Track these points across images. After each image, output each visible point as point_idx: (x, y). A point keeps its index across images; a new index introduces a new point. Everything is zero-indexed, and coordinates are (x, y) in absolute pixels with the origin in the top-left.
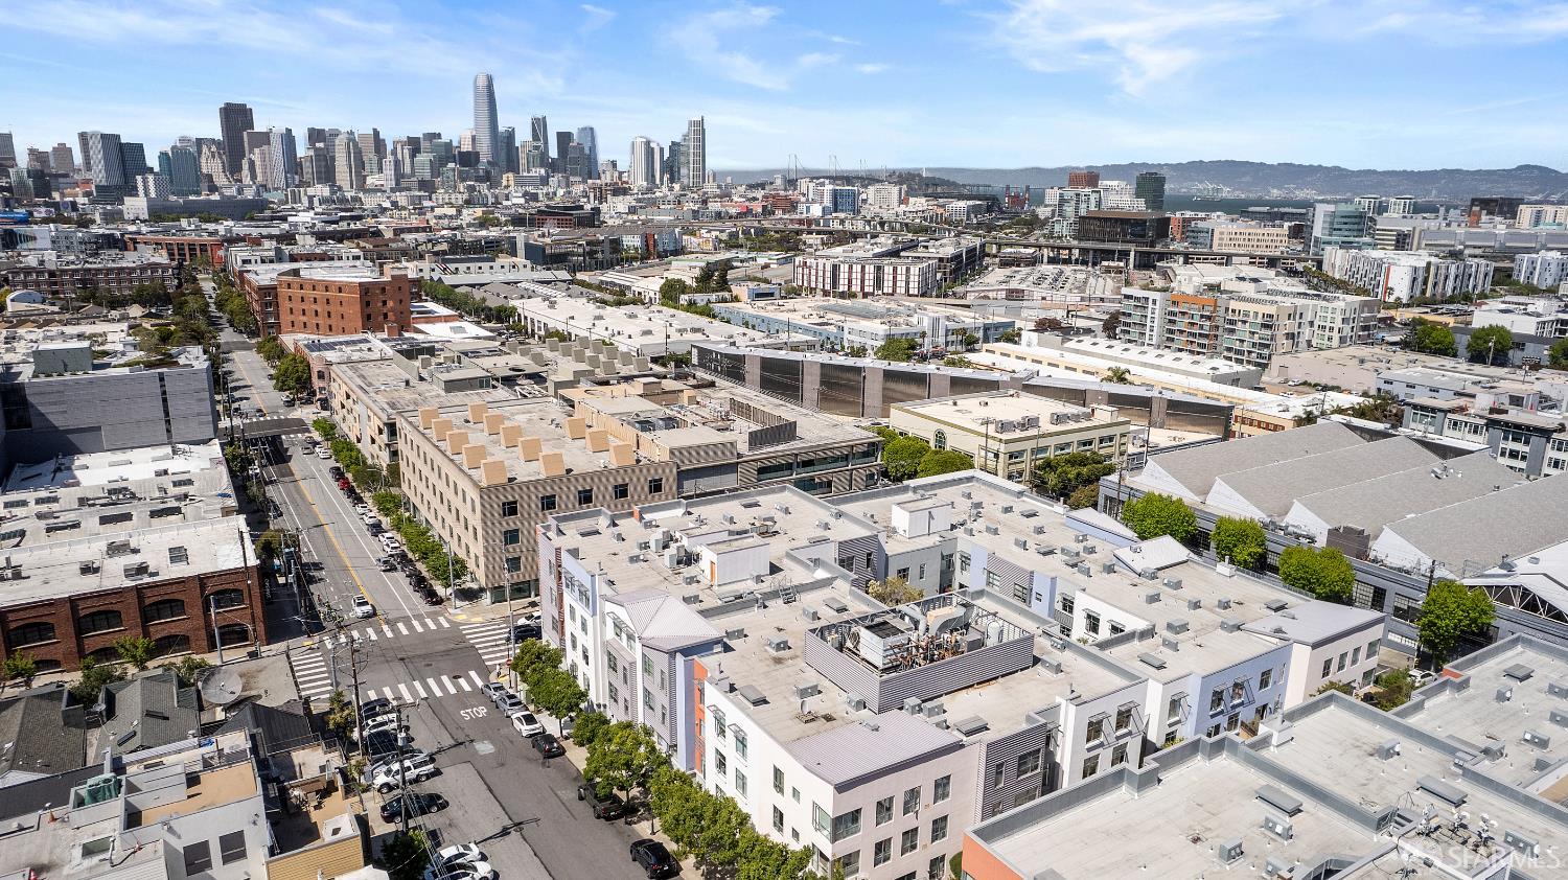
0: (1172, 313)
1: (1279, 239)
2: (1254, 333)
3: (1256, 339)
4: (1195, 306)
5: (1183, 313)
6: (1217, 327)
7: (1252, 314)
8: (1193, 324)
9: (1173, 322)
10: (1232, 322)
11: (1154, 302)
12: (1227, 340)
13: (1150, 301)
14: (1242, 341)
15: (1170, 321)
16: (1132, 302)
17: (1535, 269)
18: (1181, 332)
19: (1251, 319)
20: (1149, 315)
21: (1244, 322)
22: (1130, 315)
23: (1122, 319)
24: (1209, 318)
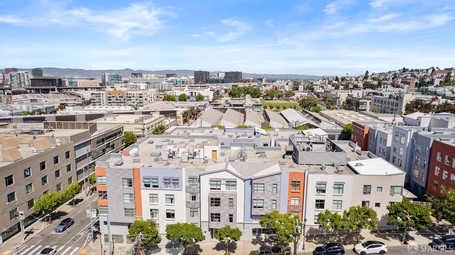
0: (109, 97)
1: (97, 83)
2: (137, 100)
3: (138, 101)
4: (117, 94)
5: (113, 97)
6: (125, 99)
7: (135, 94)
8: (117, 100)
9: (110, 100)
10: (130, 97)
11: (103, 94)
12: (130, 103)
13: (101, 94)
14: (134, 102)
15: (109, 100)
16: (95, 95)
17: (163, 86)
18: (113, 102)
19: (135, 96)
20: (102, 99)
21: (134, 97)
22: (95, 99)
23: (92, 101)
24: (122, 97)
